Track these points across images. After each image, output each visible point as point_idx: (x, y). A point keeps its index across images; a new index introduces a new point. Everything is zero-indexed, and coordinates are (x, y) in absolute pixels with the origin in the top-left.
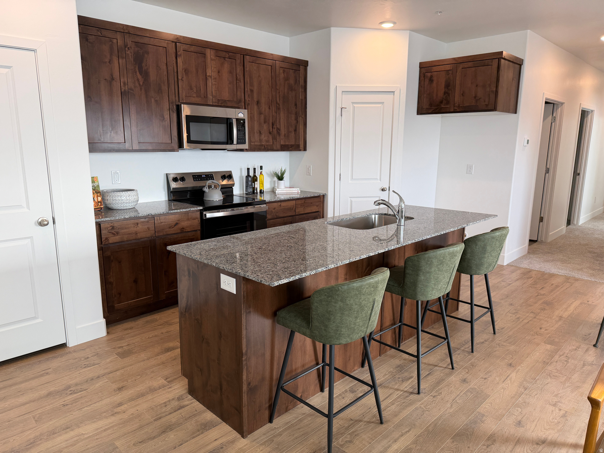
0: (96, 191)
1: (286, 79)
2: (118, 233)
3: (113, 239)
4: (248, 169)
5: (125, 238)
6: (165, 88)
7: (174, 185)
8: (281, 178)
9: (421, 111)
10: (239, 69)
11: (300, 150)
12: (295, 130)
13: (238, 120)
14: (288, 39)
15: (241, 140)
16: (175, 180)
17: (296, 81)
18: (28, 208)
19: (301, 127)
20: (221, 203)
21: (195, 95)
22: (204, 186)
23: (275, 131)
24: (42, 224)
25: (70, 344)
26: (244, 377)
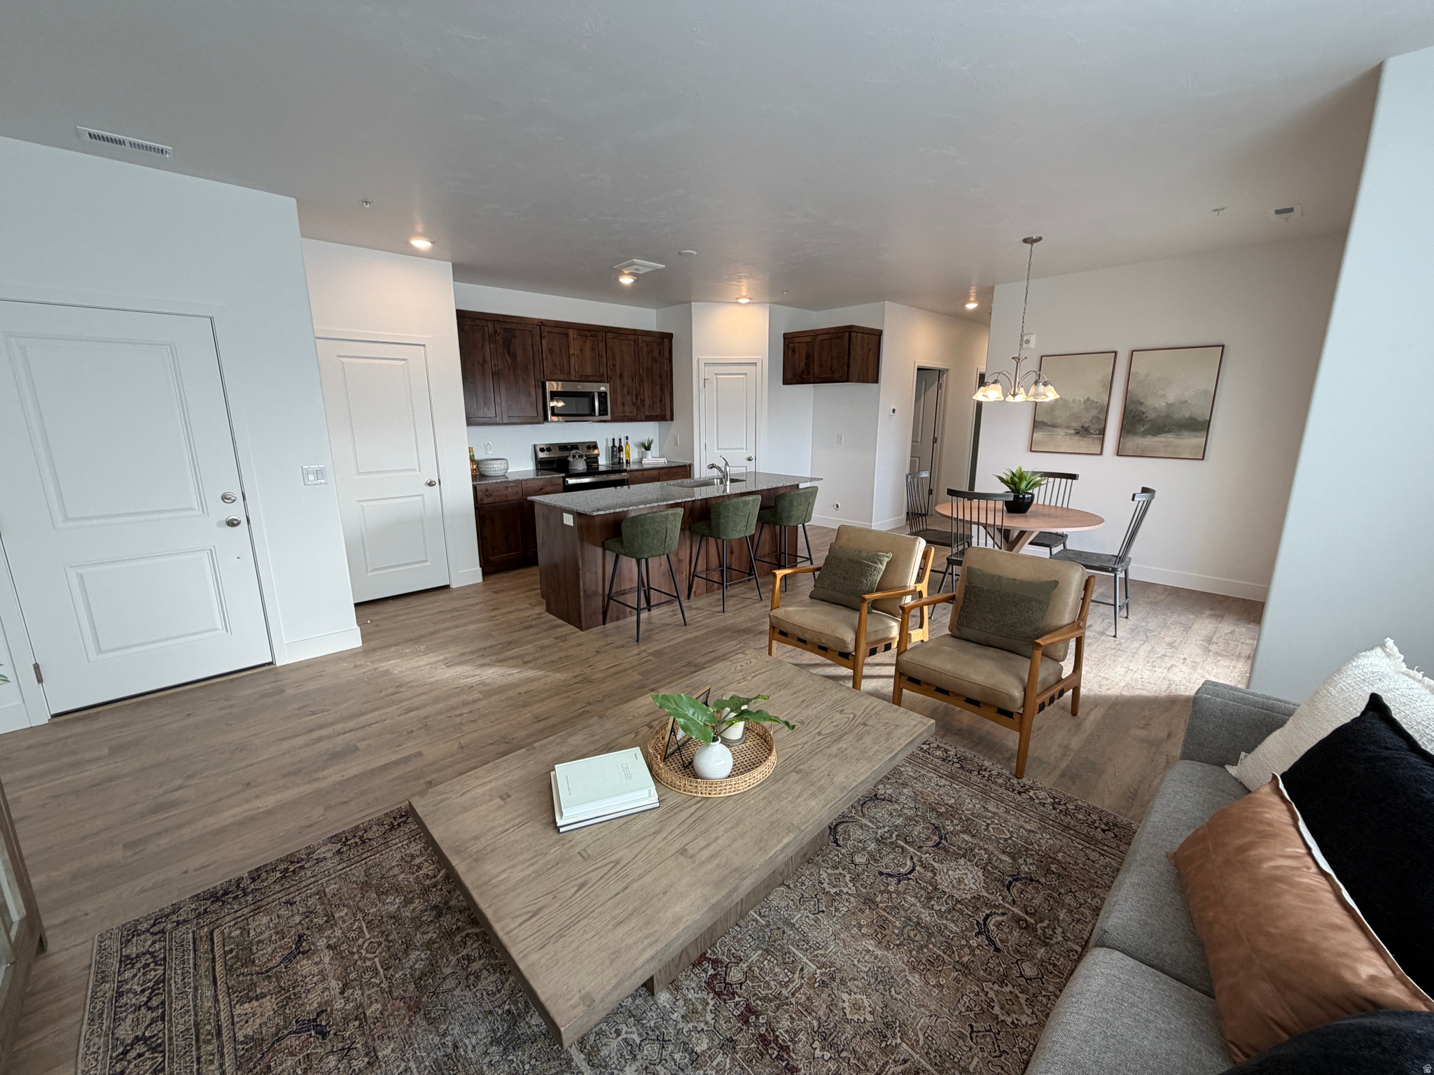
0: (472, 460)
1: (650, 352)
2: (491, 495)
3: (486, 500)
4: (614, 440)
5: (497, 499)
6: (531, 367)
7: (541, 455)
8: (648, 448)
9: (786, 381)
10: (601, 346)
11: (667, 420)
12: (661, 401)
13: (600, 394)
14: (654, 311)
15: (603, 411)
16: (542, 450)
17: (661, 353)
18: (420, 471)
19: (667, 398)
20: (585, 471)
21: (559, 372)
22: (568, 457)
23: (639, 402)
24: (431, 484)
25: (453, 586)
26: (581, 586)
